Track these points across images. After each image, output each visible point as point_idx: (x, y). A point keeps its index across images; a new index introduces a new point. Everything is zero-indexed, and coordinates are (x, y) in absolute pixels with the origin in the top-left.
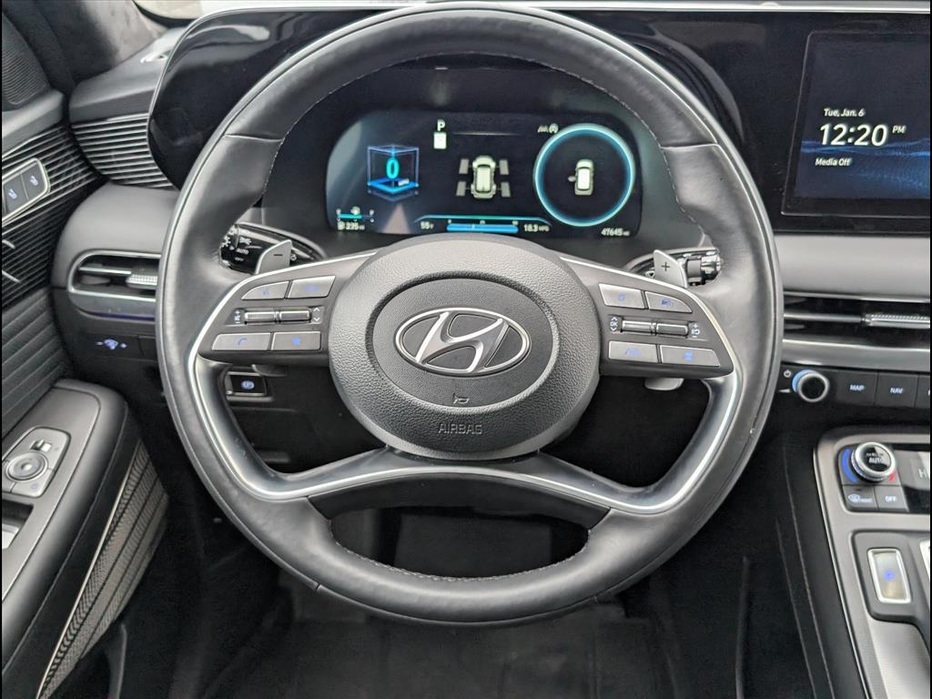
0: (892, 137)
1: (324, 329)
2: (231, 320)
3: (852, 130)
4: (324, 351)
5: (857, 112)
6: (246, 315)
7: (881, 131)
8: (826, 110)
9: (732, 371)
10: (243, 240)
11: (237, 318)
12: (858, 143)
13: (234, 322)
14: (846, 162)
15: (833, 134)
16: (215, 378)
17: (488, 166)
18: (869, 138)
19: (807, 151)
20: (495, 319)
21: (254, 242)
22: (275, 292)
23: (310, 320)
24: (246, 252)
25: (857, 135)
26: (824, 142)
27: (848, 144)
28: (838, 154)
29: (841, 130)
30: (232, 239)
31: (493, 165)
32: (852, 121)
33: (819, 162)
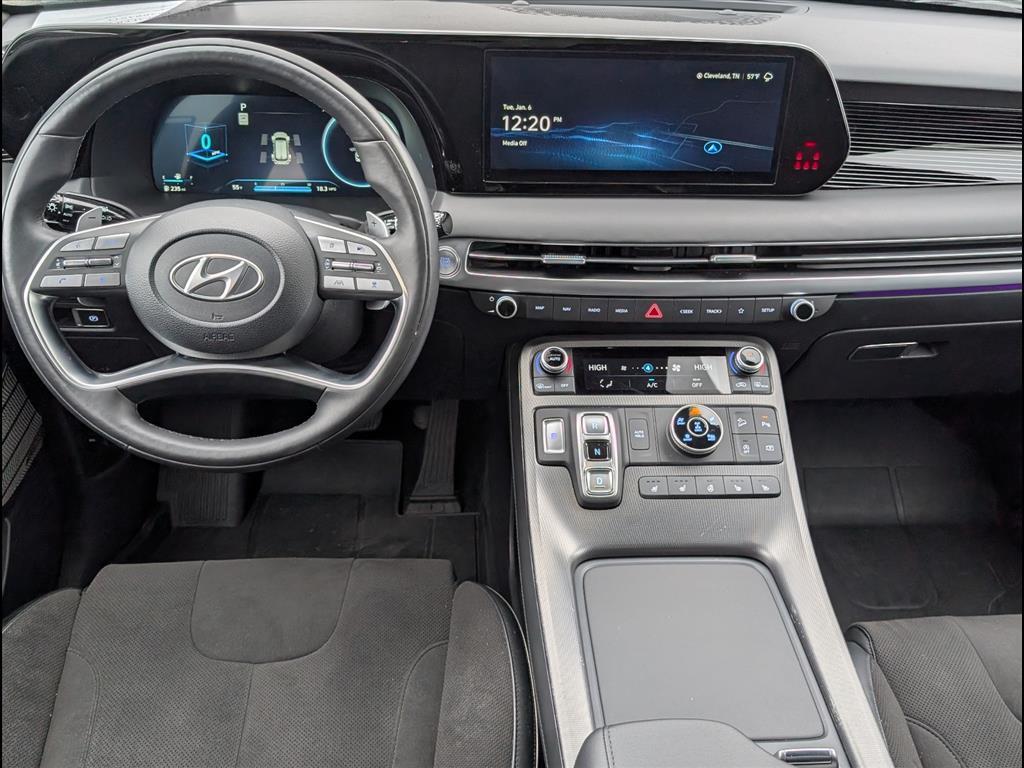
0: (554, 125)
1: (122, 271)
2: (53, 265)
3: (525, 120)
4: (123, 287)
5: (527, 107)
6: (65, 263)
7: (545, 121)
8: (505, 105)
9: (401, 294)
10: (67, 207)
11: (58, 264)
12: (530, 129)
13: (56, 267)
14: (524, 143)
15: (512, 123)
16: (45, 307)
17: (285, 139)
18: (537, 126)
19: (496, 135)
20: (239, 262)
21: (76, 207)
22: (85, 245)
23: (112, 264)
24: (71, 215)
25: (529, 123)
26: (507, 129)
27: (523, 130)
28: (517, 137)
29: (517, 120)
30: (59, 205)
31: (288, 138)
32: (523, 114)
33: (505, 143)
